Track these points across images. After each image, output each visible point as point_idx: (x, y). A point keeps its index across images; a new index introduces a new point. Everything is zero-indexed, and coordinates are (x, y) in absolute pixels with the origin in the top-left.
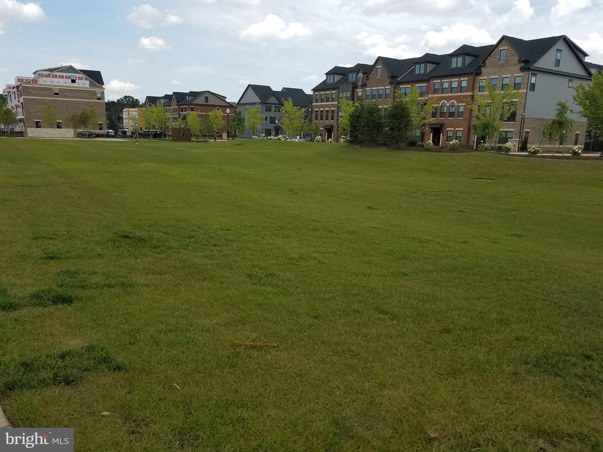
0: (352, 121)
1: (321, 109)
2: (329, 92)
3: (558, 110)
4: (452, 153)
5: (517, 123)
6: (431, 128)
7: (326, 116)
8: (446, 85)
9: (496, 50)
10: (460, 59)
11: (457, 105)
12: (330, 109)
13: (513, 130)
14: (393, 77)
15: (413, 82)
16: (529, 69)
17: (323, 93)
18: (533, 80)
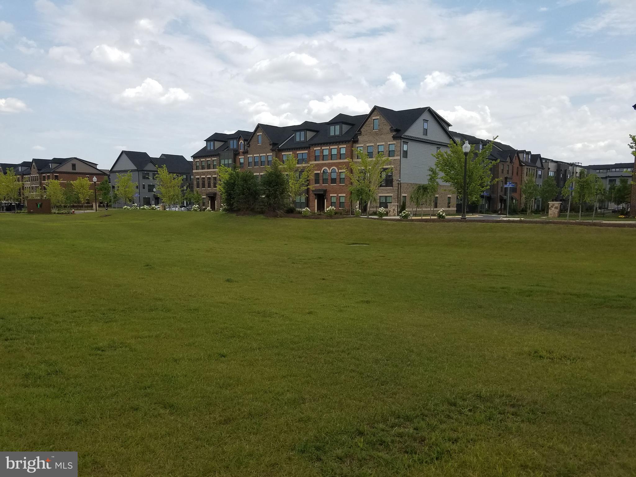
0: (228, 188)
1: (202, 177)
2: (210, 159)
3: (430, 175)
4: (329, 219)
5: (395, 188)
6: (315, 194)
7: (208, 184)
8: (326, 153)
9: (369, 119)
10: (338, 127)
11: (338, 171)
12: (212, 176)
13: (392, 195)
14: (274, 144)
15: (295, 149)
16: (401, 138)
17: (204, 160)
18: (405, 148)
